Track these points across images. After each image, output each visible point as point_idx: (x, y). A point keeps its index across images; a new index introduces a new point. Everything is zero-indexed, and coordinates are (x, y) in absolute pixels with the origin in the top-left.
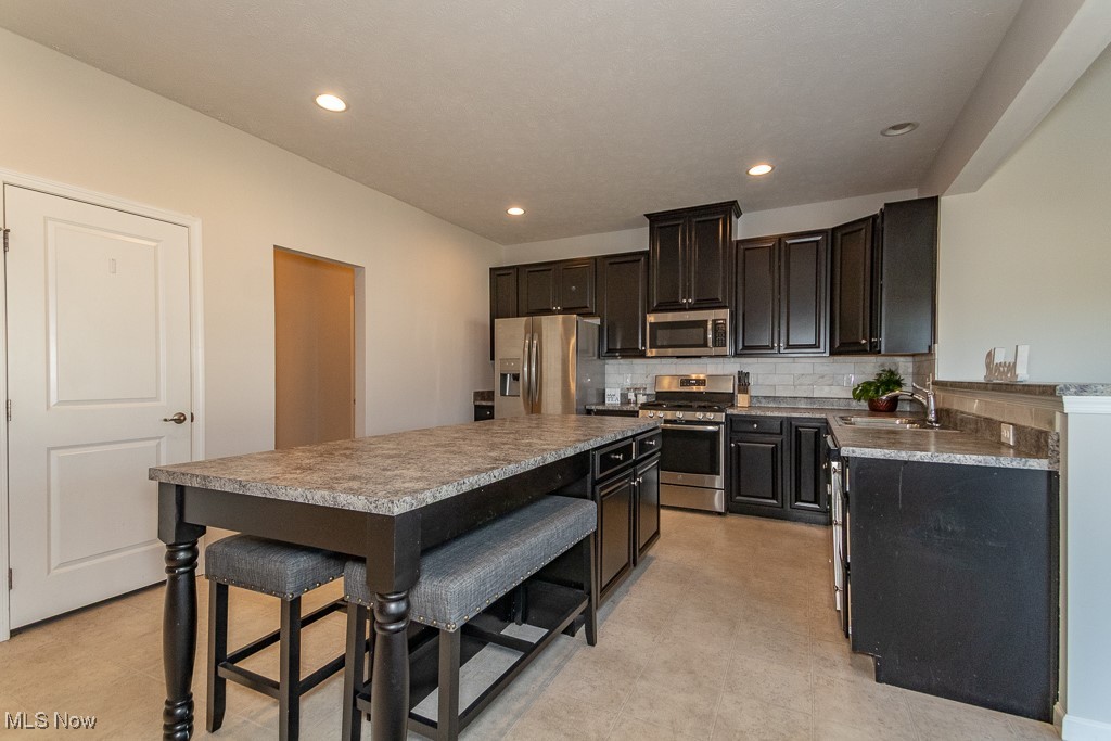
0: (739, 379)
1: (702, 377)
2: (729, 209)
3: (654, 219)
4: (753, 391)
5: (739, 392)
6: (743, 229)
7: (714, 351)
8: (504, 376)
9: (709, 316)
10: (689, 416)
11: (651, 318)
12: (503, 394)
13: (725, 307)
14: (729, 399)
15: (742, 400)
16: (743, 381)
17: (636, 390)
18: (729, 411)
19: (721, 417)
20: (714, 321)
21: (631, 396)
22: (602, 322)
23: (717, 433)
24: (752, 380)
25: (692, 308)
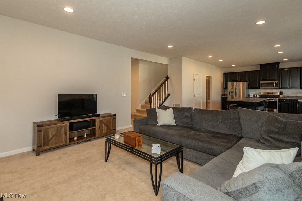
0: (280, 93)
1: (271, 92)
2: (278, 63)
3: (261, 65)
4: (283, 95)
5: (280, 95)
6: (281, 66)
7: (275, 88)
8: (229, 92)
9: (274, 82)
10: (270, 99)
11: (261, 82)
12: (229, 95)
13: (277, 80)
14: (278, 96)
15: (281, 96)
16: (281, 93)
17: (257, 95)
18: (279, 98)
19: (277, 99)
20: (275, 83)
21: (255, 95)
22: (249, 82)
23: (276, 101)
24: (283, 93)
25: (270, 80)
